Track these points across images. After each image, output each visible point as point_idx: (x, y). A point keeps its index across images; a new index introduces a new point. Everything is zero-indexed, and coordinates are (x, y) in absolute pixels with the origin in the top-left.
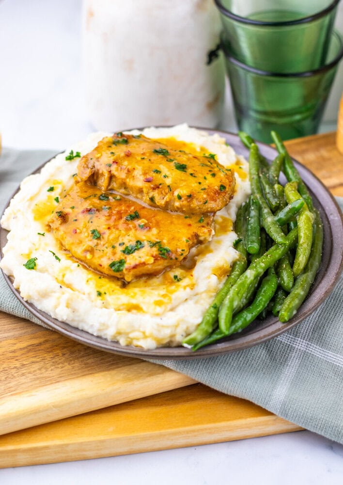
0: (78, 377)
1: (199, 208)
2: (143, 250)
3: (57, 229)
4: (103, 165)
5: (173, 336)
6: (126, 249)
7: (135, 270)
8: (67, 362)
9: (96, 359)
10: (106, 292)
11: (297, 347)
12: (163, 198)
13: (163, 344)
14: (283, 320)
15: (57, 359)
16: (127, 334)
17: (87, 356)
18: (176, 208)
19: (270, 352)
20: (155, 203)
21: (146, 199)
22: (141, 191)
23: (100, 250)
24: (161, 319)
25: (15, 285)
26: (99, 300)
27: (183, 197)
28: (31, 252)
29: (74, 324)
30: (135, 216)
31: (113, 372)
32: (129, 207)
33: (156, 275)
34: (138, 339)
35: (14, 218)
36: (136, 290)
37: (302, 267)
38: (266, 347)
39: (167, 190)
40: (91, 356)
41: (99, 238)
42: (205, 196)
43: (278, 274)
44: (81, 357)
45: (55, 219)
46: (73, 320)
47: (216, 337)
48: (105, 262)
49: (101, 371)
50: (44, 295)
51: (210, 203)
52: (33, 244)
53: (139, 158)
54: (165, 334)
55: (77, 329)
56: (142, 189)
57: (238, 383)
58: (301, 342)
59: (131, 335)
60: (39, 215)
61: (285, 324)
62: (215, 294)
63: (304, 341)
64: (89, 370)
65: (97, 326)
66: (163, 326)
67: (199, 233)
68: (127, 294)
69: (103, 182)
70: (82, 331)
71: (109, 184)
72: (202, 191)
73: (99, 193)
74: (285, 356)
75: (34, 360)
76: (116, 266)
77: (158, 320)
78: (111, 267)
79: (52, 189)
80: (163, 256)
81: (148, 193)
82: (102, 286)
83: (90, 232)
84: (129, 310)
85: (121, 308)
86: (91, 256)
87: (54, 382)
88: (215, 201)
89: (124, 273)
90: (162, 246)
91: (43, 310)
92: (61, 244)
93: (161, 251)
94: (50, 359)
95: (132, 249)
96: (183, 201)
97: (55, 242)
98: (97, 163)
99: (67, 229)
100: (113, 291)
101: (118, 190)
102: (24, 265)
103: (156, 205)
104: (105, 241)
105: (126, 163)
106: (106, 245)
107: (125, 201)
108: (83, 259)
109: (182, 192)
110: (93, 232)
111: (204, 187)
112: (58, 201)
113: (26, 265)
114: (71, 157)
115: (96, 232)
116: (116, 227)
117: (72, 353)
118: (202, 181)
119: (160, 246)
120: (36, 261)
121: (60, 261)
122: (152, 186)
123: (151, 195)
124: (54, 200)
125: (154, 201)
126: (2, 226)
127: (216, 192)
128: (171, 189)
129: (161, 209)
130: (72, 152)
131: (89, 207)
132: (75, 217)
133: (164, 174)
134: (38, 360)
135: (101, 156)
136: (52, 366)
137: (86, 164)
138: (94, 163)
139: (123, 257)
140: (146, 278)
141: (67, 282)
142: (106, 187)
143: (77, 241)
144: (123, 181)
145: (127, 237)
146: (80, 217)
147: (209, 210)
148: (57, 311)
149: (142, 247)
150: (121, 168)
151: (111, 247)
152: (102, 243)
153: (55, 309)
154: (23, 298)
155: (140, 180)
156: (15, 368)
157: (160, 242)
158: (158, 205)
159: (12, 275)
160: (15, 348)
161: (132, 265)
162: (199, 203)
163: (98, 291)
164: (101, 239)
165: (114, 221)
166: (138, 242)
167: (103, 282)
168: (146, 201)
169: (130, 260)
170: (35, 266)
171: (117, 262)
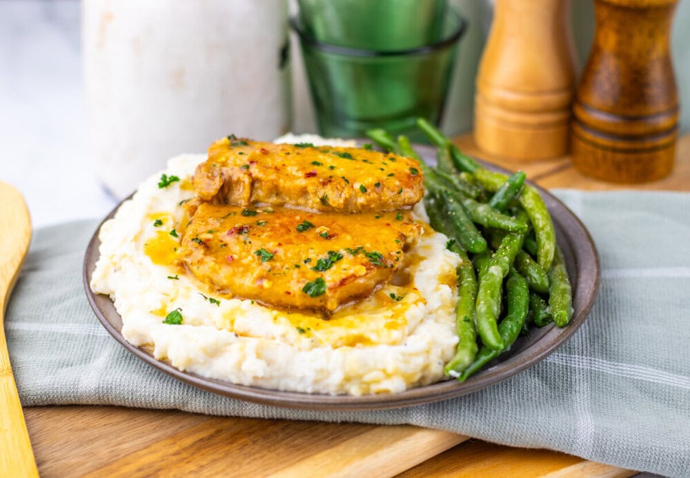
1: (393, 201)
2: (343, 261)
3: (200, 262)
4: (237, 168)
5: (426, 368)
6: (319, 265)
7: (344, 288)
10: (309, 327)
11: (577, 366)
12: (340, 195)
13: (413, 383)
14: (561, 324)
15: (247, 450)
16: (360, 377)
17: (289, 437)
18: (360, 207)
19: (545, 379)
20: (330, 205)
21: (314, 203)
22: (304, 192)
23: (279, 274)
24: (406, 345)
25: (157, 354)
26: (305, 340)
27: (369, 188)
28: (165, 306)
29: (272, 384)
30: (307, 226)
31: (341, 447)
32: (291, 217)
33: (366, 297)
34: (377, 382)
35: (115, 271)
36: (350, 318)
37: (551, 257)
38: (536, 375)
39: (343, 183)
40: (296, 436)
41: (271, 259)
42: (397, 183)
43: (524, 274)
44: (282, 440)
45: (193, 250)
46: (271, 378)
47: (484, 358)
48: (296, 287)
49: (320, 451)
50: (214, 353)
51: (407, 192)
52: (164, 294)
53: (282, 154)
54: (415, 366)
55: (276, 390)
56: (305, 188)
57: (526, 422)
58: (581, 360)
59: (367, 378)
60: (158, 254)
61: (566, 328)
62: (454, 309)
63: (584, 357)
65: (311, 376)
66: (410, 355)
67: (405, 233)
68: (339, 325)
69: (241, 195)
70: (286, 391)
71: (251, 195)
72: (390, 178)
73: (239, 211)
74: (567, 380)
75: (215, 456)
76: (313, 289)
77: (401, 348)
78: (306, 292)
79: (159, 223)
80: (376, 263)
81: (315, 193)
82: (299, 321)
83: (255, 255)
84: (352, 345)
85: (339, 344)
86: (271, 283)
88: (411, 187)
89: (327, 297)
90: (367, 252)
91: (215, 376)
92: (212, 282)
93: (371, 257)
94: (238, 451)
95: (327, 263)
96: (369, 194)
97: (199, 283)
98: (224, 169)
99: (216, 257)
100: (318, 325)
101: (266, 200)
102: (164, 322)
103: (330, 209)
104: (282, 261)
105: (269, 161)
106: (287, 266)
107: (281, 213)
108: (255, 293)
109: (366, 182)
110: (259, 253)
111: (389, 173)
112: (176, 235)
113: (167, 322)
114: (165, 183)
115: (264, 252)
116: (290, 242)
117: (266, 437)
118: (383, 167)
119: (364, 252)
120: (182, 313)
121: (220, 305)
122: (321, 180)
123: (321, 194)
124: (169, 235)
125: (327, 202)
126: (94, 291)
127: (409, 177)
128: (347, 181)
129: (337, 213)
130: (164, 177)
131: (237, 226)
132: (222, 241)
133: (329, 165)
134: (220, 456)
135: (227, 159)
136: (245, 459)
137: (209, 172)
138: (221, 170)
139: (318, 275)
140: (352, 303)
141: (241, 331)
142: (246, 200)
143: (241, 269)
144: (273, 184)
145: (311, 251)
146: (229, 240)
147: (406, 201)
148: (244, 367)
149: (340, 258)
150: (264, 167)
151: (294, 267)
152: (278, 264)
153: (239, 367)
154: (176, 369)
155: (299, 178)
156: (191, 472)
157: (362, 248)
158: (333, 208)
159: (145, 343)
160: (176, 448)
161: (338, 282)
162: (392, 194)
163: (298, 328)
164: (275, 260)
165: (282, 235)
166: (331, 253)
167: (297, 317)
168: (314, 205)
169: (330, 276)
170: (182, 320)
171: (313, 283)
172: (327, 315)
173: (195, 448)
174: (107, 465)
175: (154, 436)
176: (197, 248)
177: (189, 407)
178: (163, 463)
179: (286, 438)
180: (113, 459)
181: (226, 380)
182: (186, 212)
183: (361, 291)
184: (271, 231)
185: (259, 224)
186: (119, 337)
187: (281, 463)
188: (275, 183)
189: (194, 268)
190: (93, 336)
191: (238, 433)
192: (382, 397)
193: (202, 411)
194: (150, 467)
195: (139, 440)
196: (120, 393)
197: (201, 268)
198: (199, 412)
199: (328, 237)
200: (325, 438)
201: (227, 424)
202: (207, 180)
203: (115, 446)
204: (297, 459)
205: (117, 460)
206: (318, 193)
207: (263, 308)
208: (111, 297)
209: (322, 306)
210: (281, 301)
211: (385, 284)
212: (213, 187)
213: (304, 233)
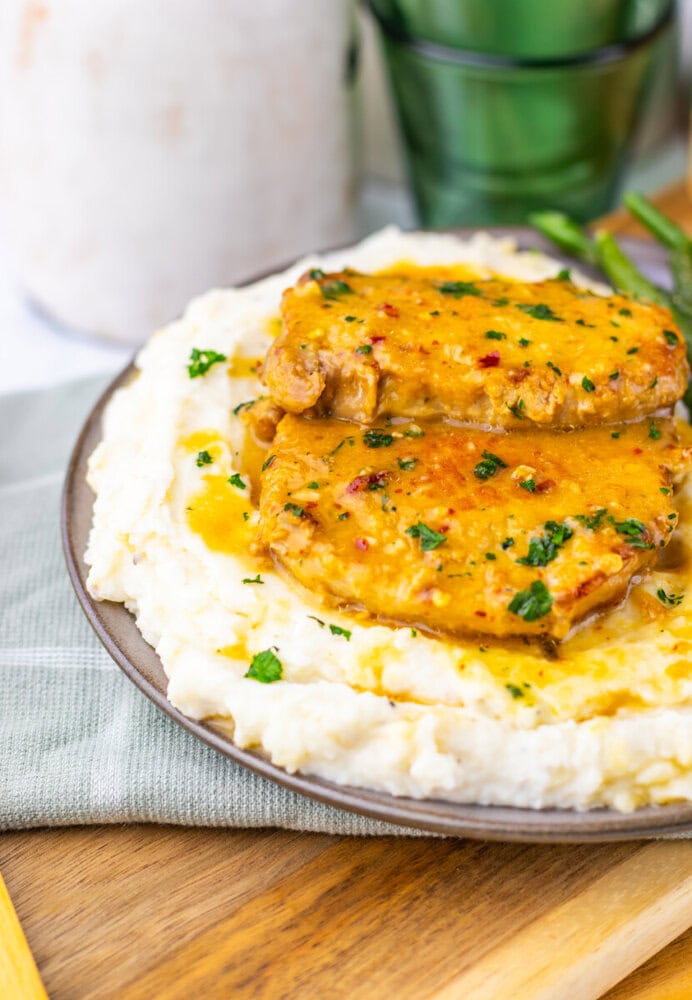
0: (509, 939)
1: (641, 403)
2: (576, 543)
3: (305, 553)
4: (348, 353)
6: (531, 552)
7: (584, 600)
8: (451, 908)
9: (521, 876)
10: (528, 682)
12: (547, 399)
15: (420, 909)
16: (630, 777)
17: (492, 875)
18: (581, 418)
20: (527, 418)
21: (496, 414)
22: (479, 395)
23: (460, 575)
25: (240, 739)
26: (523, 712)
27: (599, 383)
28: (243, 638)
29: (468, 796)
30: (493, 466)
32: (458, 445)
33: (617, 604)
34: (663, 783)
36: (596, 655)
39: (551, 374)
40: (503, 872)
41: (441, 545)
42: (647, 367)
44: (480, 883)
45: (289, 528)
46: (466, 785)
48: (496, 603)
49: (554, 906)
50: (353, 740)
51: (664, 382)
52: (238, 614)
53: (426, 316)
55: (473, 805)
56: (482, 388)
59: (645, 778)
60: (216, 531)
64: (523, 911)
65: (540, 779)
67: (670, 466)
68: (581, 672)
69: (359, 404)
70: (491, 807)
71: (378, 403)
72: (633, 357)
73: (357, 434)
76: (529, 604)
78: (515, 612)
79: (206, 458)
80: (636, 543)
81: (501, 398)
82: (505, 670)
83: (409, 536)
84: (609, 712)
85: (586, 712)
86: (448, 597)
87: (456, 971)
88: (672, 373)
89: (555, 618)
90: (616, 521)
91: (357, 782)
92: (330, 591)
93: (626, 533)
94: (404, 915)
95: (546, 548)
96: (601, 394)
97: (301, 589)
98: (325, 355)
99: (335, 544)
100: (541, 674)
101: (406, 411)
102: (247, 676)
103: (528, 424)
104: (461, 547)
105: (406, 335)
106: (471, 557)
107: (436, 435)
108: (417, 613)
109: (592, 371)
110: (415, 531)
111: (629, 346)
112: (242, 486)
113: (252, 674)
114: (201, 366)
115: (425, 531)
116: (468, 505)
117: (449, 879)
118: (614, 332)
119: (611, 519)
120: (279, 656)
121: (352, 637)
122: (511, 373)
123: (511, 400)
124: (229, 484)
125: (523, 413)
126: (93, 596)
127: (666, 352)
128: (557, 370)
129: (540, 430)
130: (197, 355)
131: (363, 473)
132: (339, 507)
133: (518, 338)
134: (373, 926)
135: (326, 333)
136: (420, 930)
137: (297, 363)
138: (318, 355)
139: (532, 575)
140: (592, 619)
141: (395, 689)
142: (370, 412)
143: (386, 568)
144: (420, 382)
145: (510, 522)
146: (352, 503)
147: (664, 401)
148: (417, 770)
149: (568, 536)
150: (402, 348)
151: (484, 557)
152: (455, 555)
153: (405, 767)
154: (282, 769)
155: (468, 369)
156: (326, 967)
157: (603, 512)
158: (533, 422)
159: (212, 714)
160: (286, 914)
161: (573, 589)
162: (639, 390)
163: (509, 687)
164: (448, 547)
165: (451, 491)
166: (549, 526)
167: (499, 656)
168: (499, 419)
169: (556, 577)
170: (281, 670)
171: (528, 592)
172: (551, 649)
173: (322, 910)
174: (165, 960)
175: (241, 886)
176: (296, 526)
177: (300, 822)
178: (269, 949)
179: (486, 879)
180: (174, 947)
181: (377, 789)
182: (248, 426)
183: (610, 596)
184: (430, 481)
185: (403, 466)
186: (158, 697)
187: (488, 936)
188: (423, 381)
189: (293, 563)
190: (94, 671)
191: (396, 872)
192: (673, 812)
193: (325, 830)
194: (247, 960)
195: (215, 897)
196: (169, 805)
197: (308, 563)
198: (317, 830)
199: (538, 489)
200: (558, 874)
201: (371, 852)
202: (296, 380)
203: (172, 914)
204: (516, 926)
205: (184, 947)
206: (506, 398)
207: (434, 642)
208: (126, 606)
209: (546, 634)
210: (465, 627)
211: (645, 574)
212: (308, 392)
213: (490, 483)
